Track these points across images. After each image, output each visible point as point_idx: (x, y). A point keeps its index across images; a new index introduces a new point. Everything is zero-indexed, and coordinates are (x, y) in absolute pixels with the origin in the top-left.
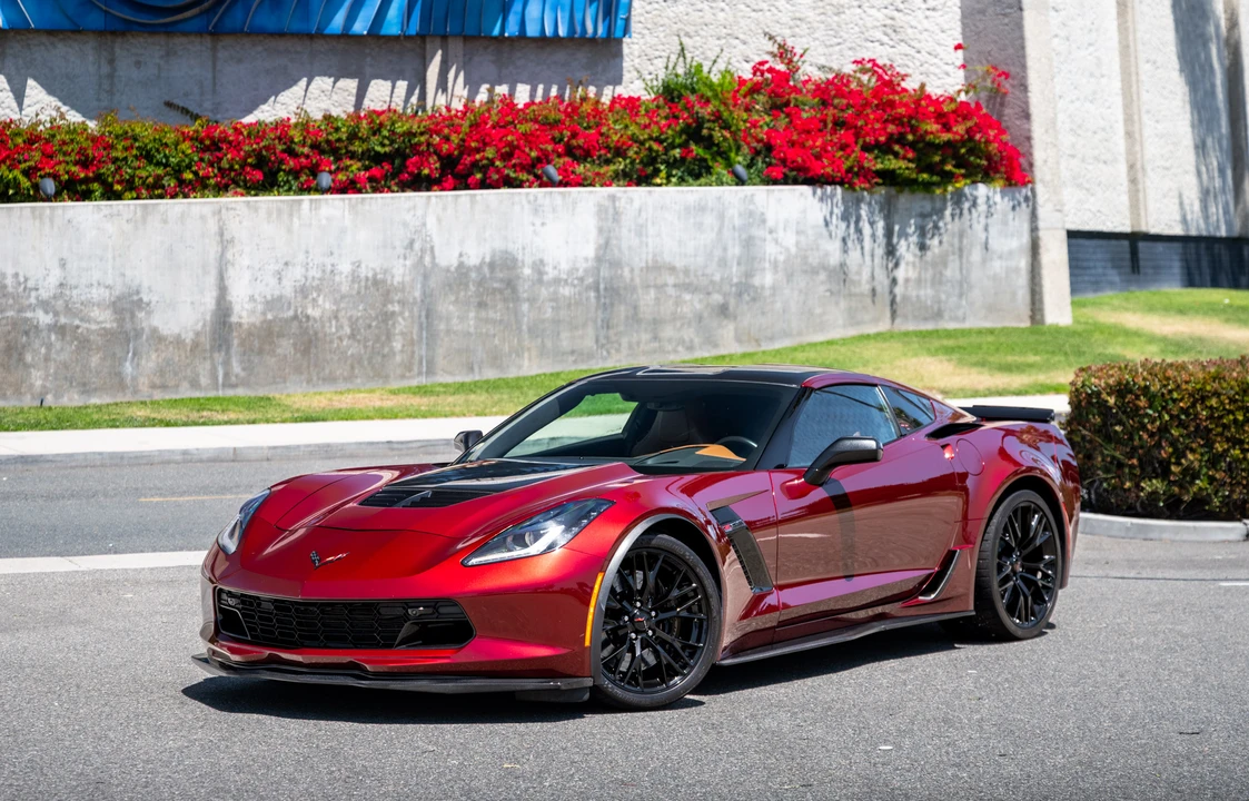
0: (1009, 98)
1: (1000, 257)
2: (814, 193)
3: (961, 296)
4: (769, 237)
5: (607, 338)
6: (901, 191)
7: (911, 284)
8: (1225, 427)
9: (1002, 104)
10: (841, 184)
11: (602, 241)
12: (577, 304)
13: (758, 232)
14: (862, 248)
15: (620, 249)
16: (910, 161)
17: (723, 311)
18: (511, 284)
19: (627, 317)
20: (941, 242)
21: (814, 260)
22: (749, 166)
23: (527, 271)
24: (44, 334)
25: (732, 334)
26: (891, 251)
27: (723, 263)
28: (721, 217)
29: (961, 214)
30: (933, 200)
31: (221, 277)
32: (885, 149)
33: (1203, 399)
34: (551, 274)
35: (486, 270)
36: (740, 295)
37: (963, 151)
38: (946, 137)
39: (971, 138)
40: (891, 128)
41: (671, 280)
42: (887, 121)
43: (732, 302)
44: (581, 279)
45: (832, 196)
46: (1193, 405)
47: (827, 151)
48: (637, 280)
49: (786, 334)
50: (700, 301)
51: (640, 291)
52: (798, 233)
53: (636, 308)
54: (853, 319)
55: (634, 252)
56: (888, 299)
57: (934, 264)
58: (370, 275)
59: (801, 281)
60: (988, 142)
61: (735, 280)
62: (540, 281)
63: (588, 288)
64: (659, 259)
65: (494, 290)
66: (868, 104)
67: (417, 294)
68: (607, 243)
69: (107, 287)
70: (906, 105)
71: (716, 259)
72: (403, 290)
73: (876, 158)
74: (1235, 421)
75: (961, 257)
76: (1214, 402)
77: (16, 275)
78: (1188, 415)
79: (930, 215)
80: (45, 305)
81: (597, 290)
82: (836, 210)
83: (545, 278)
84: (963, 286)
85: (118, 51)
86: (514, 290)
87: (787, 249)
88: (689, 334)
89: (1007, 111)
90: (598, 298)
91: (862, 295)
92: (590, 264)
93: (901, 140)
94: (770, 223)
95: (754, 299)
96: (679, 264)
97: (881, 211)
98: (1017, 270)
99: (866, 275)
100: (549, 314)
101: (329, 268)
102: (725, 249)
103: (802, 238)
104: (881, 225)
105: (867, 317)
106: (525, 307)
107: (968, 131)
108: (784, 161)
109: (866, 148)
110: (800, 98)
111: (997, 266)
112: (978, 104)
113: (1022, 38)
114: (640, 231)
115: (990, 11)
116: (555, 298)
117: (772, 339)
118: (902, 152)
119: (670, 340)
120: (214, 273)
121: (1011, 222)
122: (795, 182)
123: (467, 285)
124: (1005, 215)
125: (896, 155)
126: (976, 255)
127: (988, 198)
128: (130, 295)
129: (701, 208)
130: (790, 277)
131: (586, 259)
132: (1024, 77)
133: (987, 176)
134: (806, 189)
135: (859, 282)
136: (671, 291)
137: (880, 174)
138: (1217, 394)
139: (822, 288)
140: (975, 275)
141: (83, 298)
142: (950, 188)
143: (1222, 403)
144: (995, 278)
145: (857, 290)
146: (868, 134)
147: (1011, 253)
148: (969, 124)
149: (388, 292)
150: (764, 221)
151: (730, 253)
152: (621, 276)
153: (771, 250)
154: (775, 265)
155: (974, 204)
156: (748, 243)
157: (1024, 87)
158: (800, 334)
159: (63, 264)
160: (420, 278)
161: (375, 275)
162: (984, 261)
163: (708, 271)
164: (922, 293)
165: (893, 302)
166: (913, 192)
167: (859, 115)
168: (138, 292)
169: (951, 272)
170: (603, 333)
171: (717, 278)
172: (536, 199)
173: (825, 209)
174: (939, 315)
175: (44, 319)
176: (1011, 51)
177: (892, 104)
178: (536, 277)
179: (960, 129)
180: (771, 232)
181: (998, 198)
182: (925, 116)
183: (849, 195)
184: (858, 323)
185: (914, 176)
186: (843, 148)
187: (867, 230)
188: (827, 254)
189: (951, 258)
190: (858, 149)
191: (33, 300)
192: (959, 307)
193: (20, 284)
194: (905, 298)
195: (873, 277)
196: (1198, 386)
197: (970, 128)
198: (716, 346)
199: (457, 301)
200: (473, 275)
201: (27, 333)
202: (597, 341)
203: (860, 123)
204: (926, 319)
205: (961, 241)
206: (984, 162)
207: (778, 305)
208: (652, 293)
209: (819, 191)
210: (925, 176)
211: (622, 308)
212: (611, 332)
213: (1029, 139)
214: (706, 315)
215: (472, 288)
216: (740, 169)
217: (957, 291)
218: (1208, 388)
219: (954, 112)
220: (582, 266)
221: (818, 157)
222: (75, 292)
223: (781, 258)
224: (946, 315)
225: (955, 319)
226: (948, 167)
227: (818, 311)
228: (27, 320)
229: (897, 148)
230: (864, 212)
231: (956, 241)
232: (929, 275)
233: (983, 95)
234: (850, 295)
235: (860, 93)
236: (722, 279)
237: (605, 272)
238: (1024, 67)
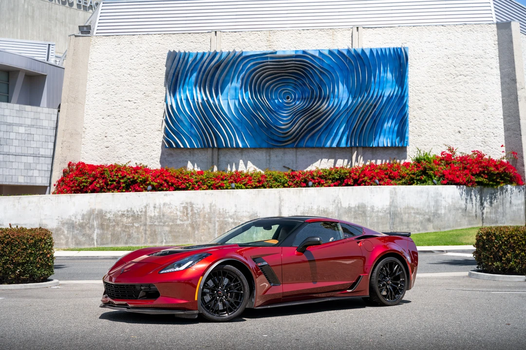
0: (518, 160)
1: (515, 206)
2: (457, 187)
3: (503, 216)
4: (443, 200)
5: (393, 227)
6: (485, 187)
7: (488, 213)
8: (519, 245)
9: (516, 163)
10: (466, 185)
11: (391, 201)
12: (384, 218)
13: (440, 198)
14: (472, 204)
15: (397, 203)
16: (486, 179)
17: (429, 220)
18: (364, 212)
19: (399, 222)
20: (497, 202)
21: (457, 206)
22: (438, 181)
23: (369, 209)
24: (231, 224)
25: (432, 227)
26: (482, 204)
27: (429, 207)
28: (428, 194)
29: (503, 194)
30: (494, 189)
31: (280, 210)
32: (479, 175)
33: (512, 237)
34: (376, 209)
35: (357, 208)
36: (434, 216)
37: (503, 175)
38: (497, 172)
39: (505, 172)
40: (480, 169)
41: (413, 211)
42: (479, 167)
43: (432, 218)
44: (385, 211)
45: (463, 188)
46: (509, 239)
47: (460, 176)
48: (402, 211)
49: (449, 227)
50: (422, 217)
51: (403, 215)
52: (452, 198)
53: (402, 219)
54: (470, 222)
55: (401, 203)
56: (481, 218)
57: (495, 208)
58: (323, 209)
59: (453, 212)
60: (510, 173)
61: (433, 212)
62: (373, 211)
63: (387, 213)
64: (409, 205)
65: (359, 214)
66: (474, 162)
67: (336, 215)
68: (393, 201)
69: (248, 212)
70: (485, 163)
71: (426, 206)
72: (332, 214)
73: (476, 177)
74: (522, 244)
75: (503, 206)
76: (515, 238)
77: (223, 209)
78: (507, 242)
79: (493, 194)
80: (231, 217)
81: (390, 214)
82: (464, 192)
83: (374, 211)
84: (504, 214)
85: (271, 153)
86: (365, 214)
87: (449, 203)
88: (418, 226)
89: (518, 164)
90: (390, 216)
91: (473, 216)
92: (388, 207)
93: (484, 173)
94: (443, 196)
95: (439, 217)
96: (415, 207)
97: (478, 192)
98: (521, 209)
99: (474, 210)
100: (376, 220)
101: (311, 207)
102: (429, 203)
103: (454, 200)
104: (478, 197)
105: (474, 223)
106: (368, 218)
107: (504, 170)
108: (448, 178)
109: (473, 175)
110: (454, 161)
111: (514, 208)
112: (508, 162)
113: (521, 143)
114: (403, 198)
115: (513, 136)
116: (377, 216)
117: (444, 228)
118: (484, 176)
119: (412, 228)
120: (278, 208)
121: (518, 196)
122: (451, 184)
123: (351, 213)
124: (517, 193)
125: (482, 177)
126: (508, 205)
127: (511, 189)
128: (254, 214)
129: (422, 192)
130: (450, 211)
131: (387, 206)
132: (522, 155)
133: (511, 183)
134: (455, 186)
135: (472, 213)
136: (413, 215)
137: (476, 182)
138: (516, 235)
139: (460, 214)
140: (508, 211)
141: (241, 215)
142: (499, 187)
143: (518, 238)
144: (514, 211)
145: (471, 215)
146: (474, 171)
147: (519, 204)
148: (504, 168)
149: (328, 214)
150: (441, 195)
151: (431, 204)
152: (397, 210)
153: (444, 203)
154: (445, 208)
155: (507, 191)
156: (437, 201)
157: (522, 157)
158: (453, 227)
159: (236, 206)
160: (337, 211)
161: (324, 209)
162: (510, 207)
163: (424, 209)
164: (492, 216)
165: (483, 219)
166: (488, 187)
167: (471, 165)
168: (256, 214)
169: (500, 209)
170: (391, 226)
171: (427, 211)
172: (371, 189)
173: (461, 191)
174: (497, 222)
175: (231, 220)
176: (518, 147)
177: (481, 162)
178: (372, 210)
179: (502, 169)
180: (444, 198)
181: (514, 189)
182: (491, 166)
183: (468, 188)
184: (472, 224)
185: (488, 183)
186: (466, 175)
187: (474, 198)
188: (461, 205)
189: (500, 206)
190: (470, 175)
191: (227, 216)
192: (503, 220)
193: (224, 211)
194: (486, 217)
195: (476, 211)
196: (510, 233)
197: (505, 169)
198: (427, 230)
199: (348, 217)
200: (353, 209)
201: (226, 224)
202: (390, 228)
203: (471, 168)
204: (493, 223)
205: (503, 201)
206: (509, 179)
207: (446, 219)
208: (407, 215)
209: (458, 187)
210: (491, 183)
211: (398, 219)
212: (394, 226)
213: (524, 172)
214: (423, 221)
215: (353, 213)
216: (434, 181)
217: (502, 215)
218: (513, 233)
219: (500, 164)
220: (385, 207)
221: (458, 177)
222: (239, 213)
223: (447, 206)
224: (499, 222)
225: (502, 223)
226: (498, 180)
227: (459, 220)
228: (226, 221)
229: (482, 175)
230: (473, 193)
231: (501, 201)
232: (494, 210)
233: (511, 160)
234: (469, 216)
235: (472, 160)
236: (428, 212)
237: (392, 209)
238: (522, 152)
